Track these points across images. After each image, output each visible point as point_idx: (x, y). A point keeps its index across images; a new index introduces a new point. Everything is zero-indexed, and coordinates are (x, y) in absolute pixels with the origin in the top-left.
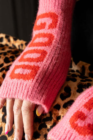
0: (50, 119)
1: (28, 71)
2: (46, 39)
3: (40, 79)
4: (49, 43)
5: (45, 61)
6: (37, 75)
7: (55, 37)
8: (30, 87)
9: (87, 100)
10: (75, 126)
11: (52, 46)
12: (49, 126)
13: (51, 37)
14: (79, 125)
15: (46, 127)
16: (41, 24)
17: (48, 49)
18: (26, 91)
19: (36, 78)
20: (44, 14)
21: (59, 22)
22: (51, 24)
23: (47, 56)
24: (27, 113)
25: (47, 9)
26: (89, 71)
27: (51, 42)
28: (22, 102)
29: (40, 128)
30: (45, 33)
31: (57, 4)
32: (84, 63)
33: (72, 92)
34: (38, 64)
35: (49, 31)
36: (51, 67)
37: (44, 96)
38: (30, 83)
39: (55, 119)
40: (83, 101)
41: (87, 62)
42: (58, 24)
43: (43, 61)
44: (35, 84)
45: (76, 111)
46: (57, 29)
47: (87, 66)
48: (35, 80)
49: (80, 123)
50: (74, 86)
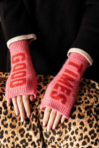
0: (36, 100)
1: (21, 81)
2: (22, 66)
3: (29, 83)
4: (25, 67)
5: (27, 75)
6: (27, 82)
7: (27, 64)
8: (25, 88)
9: (54, 86)
10: (53, 97)
11: (27, 68)
12: (37, 104)
13: (24, 64)
14: (55, 96)
15: (36, 105)
16: (17, 59)
17: (26, 70)
18: (24, 91)
19: (27, 83)
20: (16, 55)
21: (26, 57)
22: (22, 58)
23: (27, 73)
24: (27, 101)
25: (18, 52)
26: (44, 78)
27: (26, 67)
28: (21, 96)
29: (33, 107)
30: (21, 63)
31: (22, 49)
32: (40, 75)
33: (42, 86)
34: (25, 77)
35: (23, 62)
36: (31, 77)
37: (33, 90)
38: (24, 86)
39: (39, 100)
40: (52, 86)
41: (42, 74)
42: (26, 58)
43: (26, 75)
44: (27, 86)
45: (51, 91)
46: (26, 60)
47: (42, 76)
48: (27, 84)
49: (55, 95)
50: (41, 84)
